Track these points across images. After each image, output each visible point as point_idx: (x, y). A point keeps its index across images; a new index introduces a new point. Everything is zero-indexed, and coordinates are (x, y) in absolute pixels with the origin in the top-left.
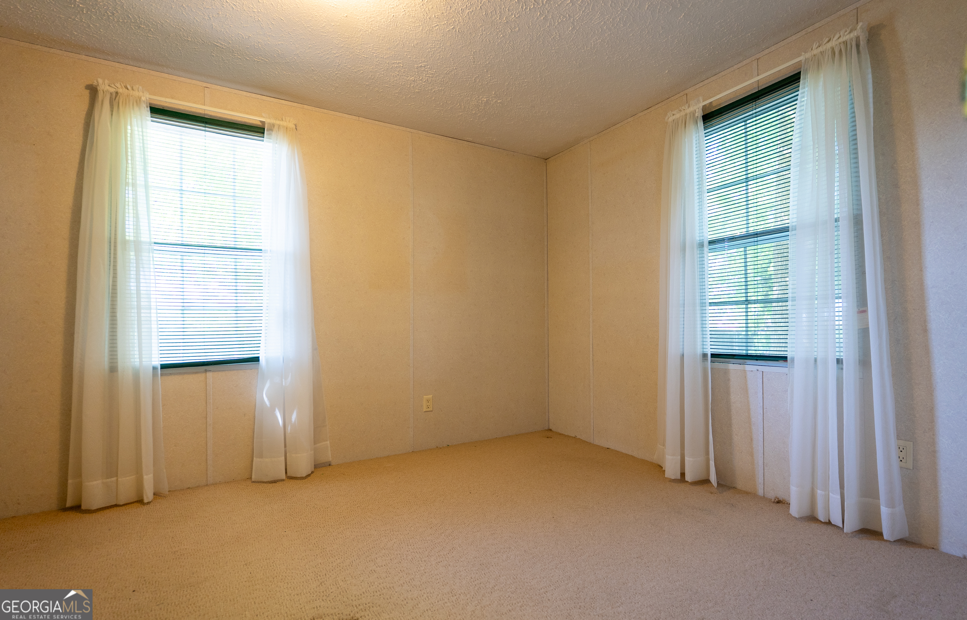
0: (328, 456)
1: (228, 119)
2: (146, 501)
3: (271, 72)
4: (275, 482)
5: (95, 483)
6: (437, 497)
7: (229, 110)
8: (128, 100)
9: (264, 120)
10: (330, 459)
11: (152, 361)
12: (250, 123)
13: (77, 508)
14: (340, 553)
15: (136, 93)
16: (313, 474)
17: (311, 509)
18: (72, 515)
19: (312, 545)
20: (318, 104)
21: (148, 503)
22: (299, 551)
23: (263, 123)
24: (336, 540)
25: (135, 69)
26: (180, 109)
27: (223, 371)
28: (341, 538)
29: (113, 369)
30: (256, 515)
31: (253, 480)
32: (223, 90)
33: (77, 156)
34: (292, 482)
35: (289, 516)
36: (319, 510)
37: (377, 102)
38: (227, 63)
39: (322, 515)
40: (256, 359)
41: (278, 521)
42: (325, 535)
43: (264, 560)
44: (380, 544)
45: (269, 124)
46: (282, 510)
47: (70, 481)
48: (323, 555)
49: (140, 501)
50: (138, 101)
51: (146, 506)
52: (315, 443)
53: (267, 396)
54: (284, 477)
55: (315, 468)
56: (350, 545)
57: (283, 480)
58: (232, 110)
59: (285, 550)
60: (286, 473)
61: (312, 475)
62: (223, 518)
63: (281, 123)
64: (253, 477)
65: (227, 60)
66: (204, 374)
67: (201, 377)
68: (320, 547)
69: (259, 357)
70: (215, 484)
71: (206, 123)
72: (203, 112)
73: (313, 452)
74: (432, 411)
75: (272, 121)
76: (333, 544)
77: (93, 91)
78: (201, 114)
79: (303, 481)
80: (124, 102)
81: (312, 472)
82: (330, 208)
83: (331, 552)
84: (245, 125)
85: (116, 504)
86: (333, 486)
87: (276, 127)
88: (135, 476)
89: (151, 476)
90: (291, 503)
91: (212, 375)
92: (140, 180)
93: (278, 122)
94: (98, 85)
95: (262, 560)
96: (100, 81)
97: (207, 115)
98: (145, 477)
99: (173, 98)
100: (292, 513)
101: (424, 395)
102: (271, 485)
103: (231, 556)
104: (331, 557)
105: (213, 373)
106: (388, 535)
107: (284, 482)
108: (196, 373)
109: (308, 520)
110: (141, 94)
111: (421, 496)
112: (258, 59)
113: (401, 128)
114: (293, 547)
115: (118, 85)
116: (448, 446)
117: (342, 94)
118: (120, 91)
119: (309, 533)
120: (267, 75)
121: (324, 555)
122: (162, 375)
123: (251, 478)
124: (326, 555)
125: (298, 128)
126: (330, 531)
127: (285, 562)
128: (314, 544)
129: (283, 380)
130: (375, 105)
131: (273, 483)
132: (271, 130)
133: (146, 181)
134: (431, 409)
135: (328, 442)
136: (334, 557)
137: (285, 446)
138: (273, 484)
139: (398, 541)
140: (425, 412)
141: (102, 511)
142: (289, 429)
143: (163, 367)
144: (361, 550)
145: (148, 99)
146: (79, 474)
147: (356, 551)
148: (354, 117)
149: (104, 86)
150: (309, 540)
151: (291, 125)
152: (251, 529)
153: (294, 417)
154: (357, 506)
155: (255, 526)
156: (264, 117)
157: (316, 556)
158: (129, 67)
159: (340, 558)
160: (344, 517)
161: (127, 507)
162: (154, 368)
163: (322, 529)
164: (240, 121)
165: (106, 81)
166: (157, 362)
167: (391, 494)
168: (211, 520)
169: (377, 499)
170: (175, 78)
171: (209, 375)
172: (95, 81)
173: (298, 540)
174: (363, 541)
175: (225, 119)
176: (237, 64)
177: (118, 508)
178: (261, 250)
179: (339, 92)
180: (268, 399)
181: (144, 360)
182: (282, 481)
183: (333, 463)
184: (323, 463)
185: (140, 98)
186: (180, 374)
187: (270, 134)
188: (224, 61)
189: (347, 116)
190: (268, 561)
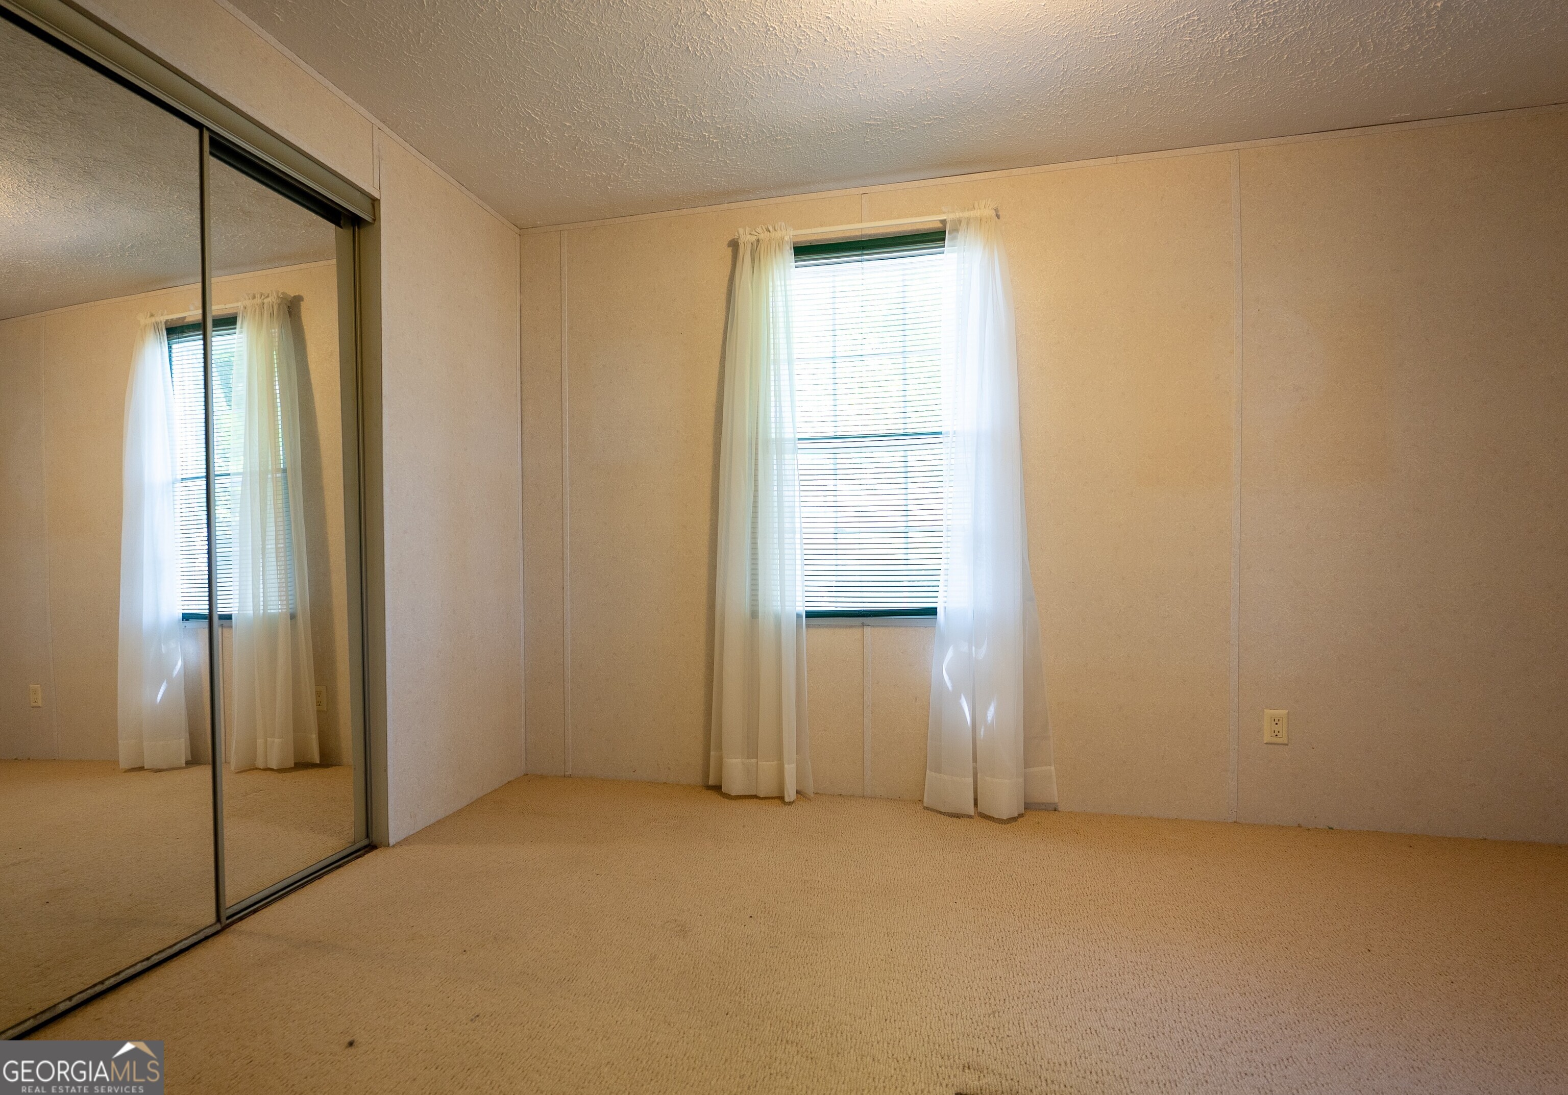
0: (1052, 793)
1: (894, 233)
2: (787, 800)
3: (952, 133)
4: (958, 816)
5: (734, 761)
6: (1274, 932)
7: (895, 218)
8: (769, 248)
9: (945, 218)
10: (1056, 800)
11: (796, 606)
12: (924, 229)
13: (717, 788)
14: (1038, 973)
15: (778, 234)
16: (1022, 819)
17: (1005, 878)
18: (714, 796)
19: (992, 941)
20: (1035, 159)
21: (790, 803)
22: (970, 943)
23: (944, 222)
24: (1036, 946)
25: (778, 200)
26: (830, 239)
27: (886, 626)
28: (1046, 946)
29: (754, 614)
30: (918, 862)
31: (925, 805)
32: (887, 190)
33: (721, 337)
34: (985, 823)
35: (967, 879)
36: (1019, 885)
37: (1152, 114)
38: (886, 146)
39: (1021, 894)
40: (932, 612)
41: (948, 881)
42: (1020, 931)
43: (915, 937)
44: (1119, 984)
45: (953, 221)
46: (959, 866)
47: (712, 753)
48: (1008, 965)
49: (781, 798)
50: (780, 244)
51: (787, 806)
52: (1027, 765)
53: (948, 673)
54: (971, 811)
55: (1025, 808)
56: (1059, 966)
57: (970, 817)
58: (899, 217)
59: (949, 933)
60: (976, 804)
61: (1020, 820)
62: (873, 853)
63: (972, 214)
64: (925, 800)
65: (886, 141)
66: (860, 629)
67: (855, 633)
68: (1006, 949)
69: (936, 608)
70: (873, 798)
71: (864, 248)
72: (858, 233)
73: (1021, 780)
74: (1287, 745)
75: (958, 215)
76: (1029, 952)
77: (734, 245)
78: (857, 236)
79: (1004, 826)
80: (766, 252)
81: (1021, 816)
82: (1059, 343)
83: (1022, 964)
84: (918, 234)
85: (756, 795)
86: (1052, 848)
87: (964, 223)
88: (776, 763)
89: (794, 765)
90: (975, 858)
91: (873, 632)
92: (783, 356)
93: (967, 214)
94: (739, 237)
95: (911, 936)
96: (741, 231)
97: (866, 235)
98: (786, 766)
99: (822, 226)
100: (973, 876)
101: (1267, 708)
102: (950, 820)
103: (871, 913)
104: (1020, 974)
105: (873, 628)
106: (1140, 973)
107: (972, 820)
108: (851, 627)
109: (996, 895)
110: (784, 232)
111: (1232, 919)
112: (929, 121)
113: (1212, 148)
114: (962, 933)
115: (759, 230)
116: (1332, 829)
117: (1079, 125)
118: (762, 236)
119: (993, 918)
120: (946, 141)
121: (1010, 966)
122: (808, 626)
123: (921, 801)
124: (1014, 966)
125: (1000, 213)
126: (1030, 926)
127: (944, 953)
128: (996, 940)
129: (974, 648)
130: (1147, 122)
131: (954, 817)
132: (955, 230)
133: (789, 354)
134: (1284, 740)
135: (1053, 768)
136: (1025, 975)
137: (975, 760)
138: (955, 819)
139: (1160, 993)
140: (1266, 744)
141: (741, 800)
142: (982, 732)
143: (809, 615)
144: (1079, 982)
145: (791, 237)
146: (720, 747)
147: (1069, 982)
148: (1107, 160)
149: (746, 238)
150: (990, 930)
151: (989, 212)
152: (907, 882)
153: (991, 713)
154: (1090, 897)
155: (914, 878)
156: (944, 213)
157: (996, 961)
158: (772, 201)
159: (1037, 982)
160: (1059, 910)
161: (767, 802)
162: (799, 616)
163: (1016, 919)
164: (911, 231)
165: (748, 229)
166: (802, 609)
167: (1165, 896)
168: (857, 849)
169: (1133, 896)
170: (824, 195)
171: (868, 631)
172: (737, 234)
173: (973, 923)
174: (1087, 968)
175: (889, 233)
176: (901, 141)
177: (758, 800)
178: (940, 433)
179: (1072, 124)
180: (950, 678)
181: (787, 603)
182: (968, 817)
183: (1061, 808)
184: (1043, 804)
185: (782, 239)
186: (830, 626)
187: (954, 238)
188: (882, 143)
189: (1092, 162)
190: (920, 941)
